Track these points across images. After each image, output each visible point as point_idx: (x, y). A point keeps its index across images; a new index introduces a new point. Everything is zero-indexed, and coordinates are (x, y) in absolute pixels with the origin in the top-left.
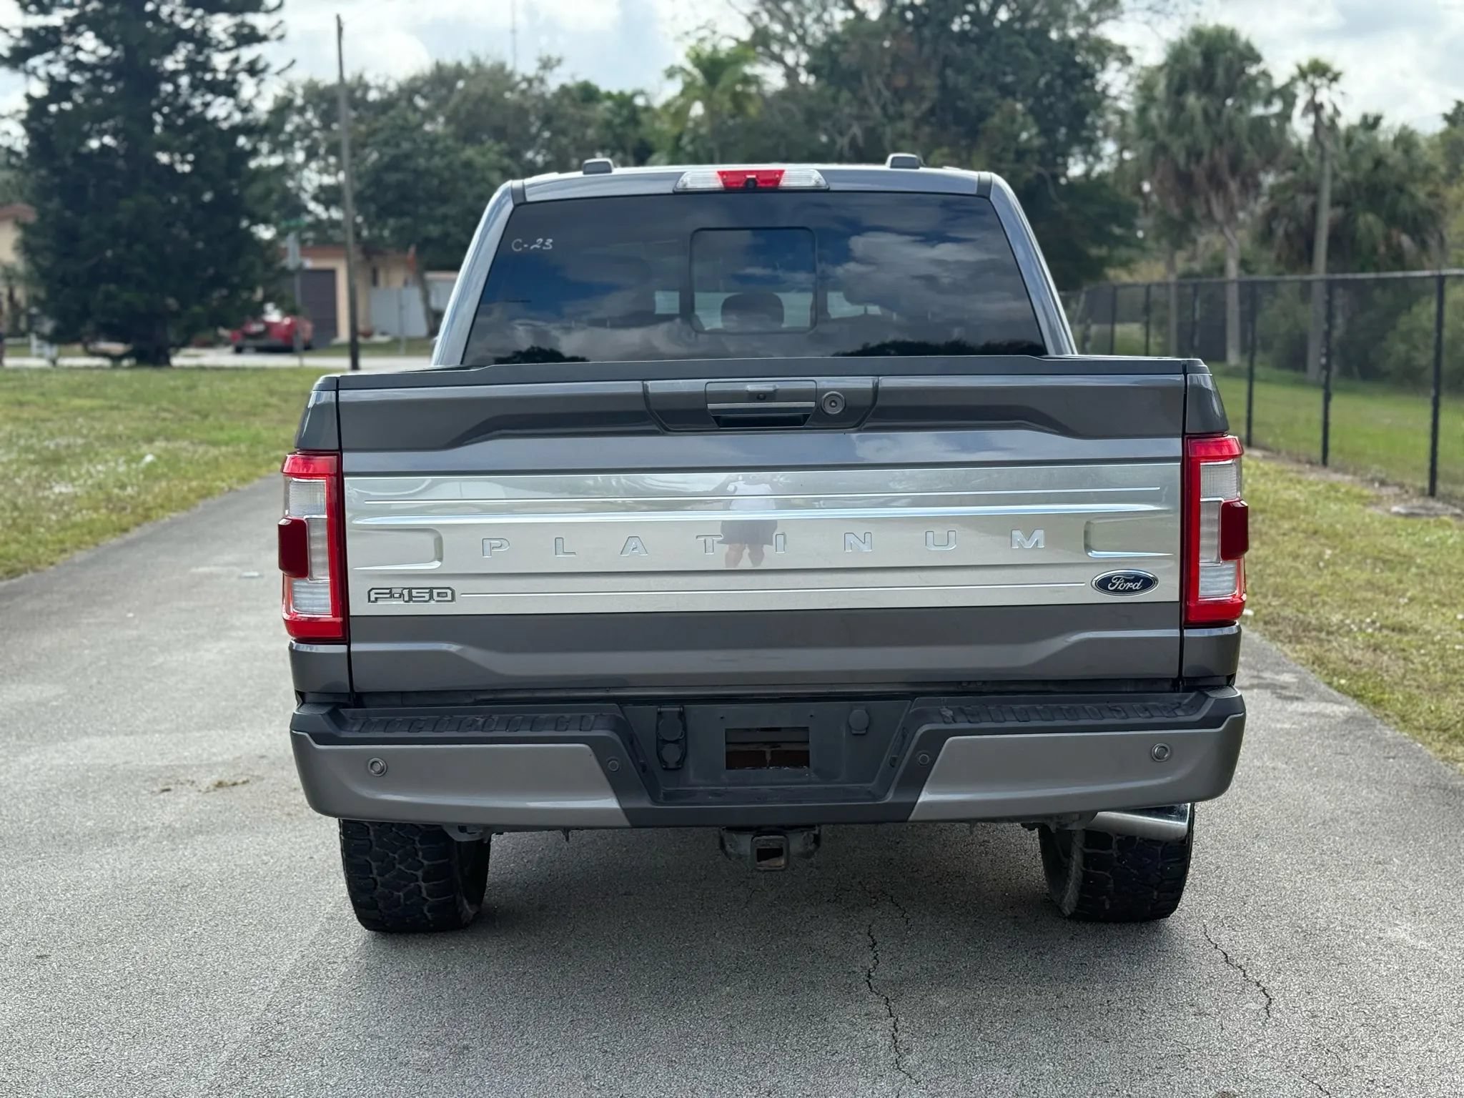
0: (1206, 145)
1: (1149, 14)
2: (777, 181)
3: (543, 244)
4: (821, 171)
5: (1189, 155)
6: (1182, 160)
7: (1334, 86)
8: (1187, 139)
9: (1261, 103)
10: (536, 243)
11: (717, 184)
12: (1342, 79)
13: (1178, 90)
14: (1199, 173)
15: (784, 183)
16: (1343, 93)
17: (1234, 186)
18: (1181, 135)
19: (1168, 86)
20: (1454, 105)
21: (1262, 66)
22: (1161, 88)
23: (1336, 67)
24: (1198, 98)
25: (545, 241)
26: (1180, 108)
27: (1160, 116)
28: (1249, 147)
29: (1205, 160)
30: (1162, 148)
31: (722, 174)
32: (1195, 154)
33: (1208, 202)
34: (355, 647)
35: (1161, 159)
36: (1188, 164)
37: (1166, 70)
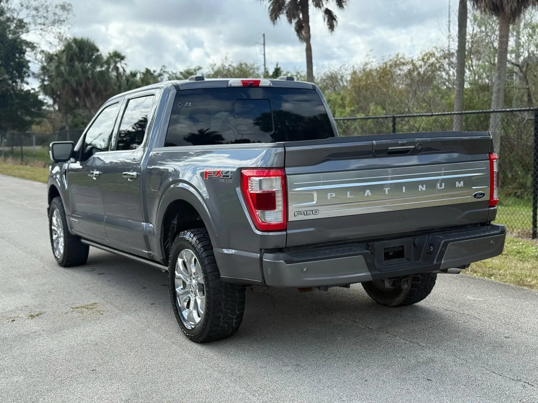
0: (83, 81)
1: (41, 31)
2: (259, 84)
3: (188, 104)
4: (270, 81)
5: (77, 84)
6: (74, 85)
7: (123, 62)
8: (76, 78)
9: (99, 66)
10: (186, 104)
11: (241, 85)
12: (125, 59)
13: (71, 60)
14: (81, 90)
15: (261, 84)
16: (126, 64)
17: (93, 95)
18: (74, 76)
19: (67, 58)
20: (145, 70)
21: (99, 53)
22: (64, 59)
23: (123, 54)
24: (79, 63)
25: (188, 103)
26: (73, 66)
27: (65, 69)
28: (99, 82)
29: (83, 86)
30: (66, 81)
31: (243, 81)
32: (79, 83)
33: (84, 101)
34: (289, 232)
35: (67, 85)
36: (77, 87)
37: (65, 53)
